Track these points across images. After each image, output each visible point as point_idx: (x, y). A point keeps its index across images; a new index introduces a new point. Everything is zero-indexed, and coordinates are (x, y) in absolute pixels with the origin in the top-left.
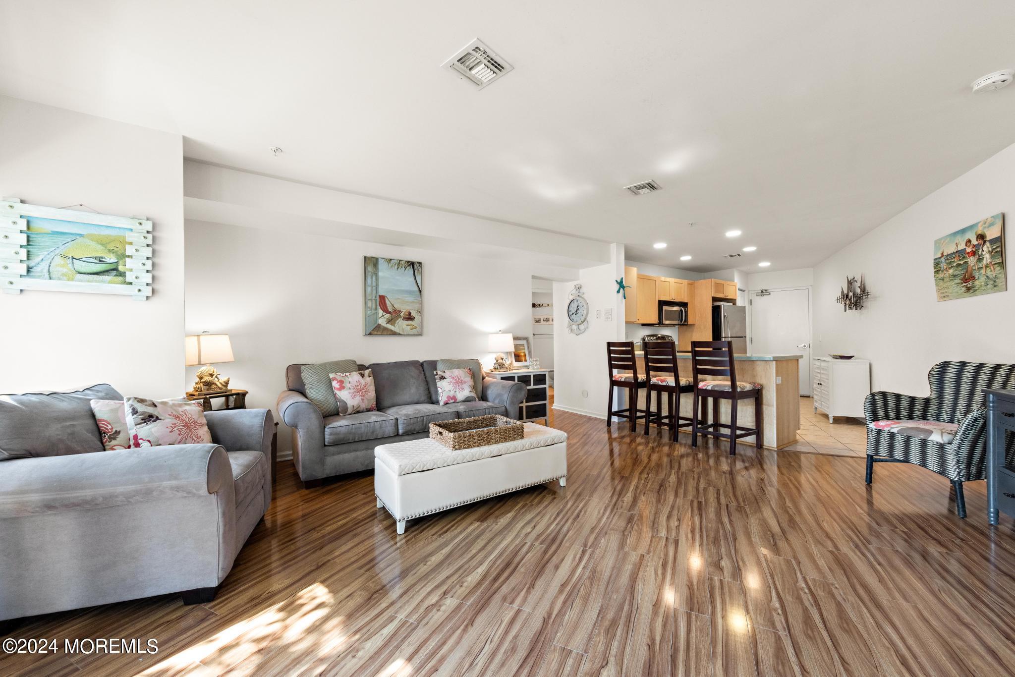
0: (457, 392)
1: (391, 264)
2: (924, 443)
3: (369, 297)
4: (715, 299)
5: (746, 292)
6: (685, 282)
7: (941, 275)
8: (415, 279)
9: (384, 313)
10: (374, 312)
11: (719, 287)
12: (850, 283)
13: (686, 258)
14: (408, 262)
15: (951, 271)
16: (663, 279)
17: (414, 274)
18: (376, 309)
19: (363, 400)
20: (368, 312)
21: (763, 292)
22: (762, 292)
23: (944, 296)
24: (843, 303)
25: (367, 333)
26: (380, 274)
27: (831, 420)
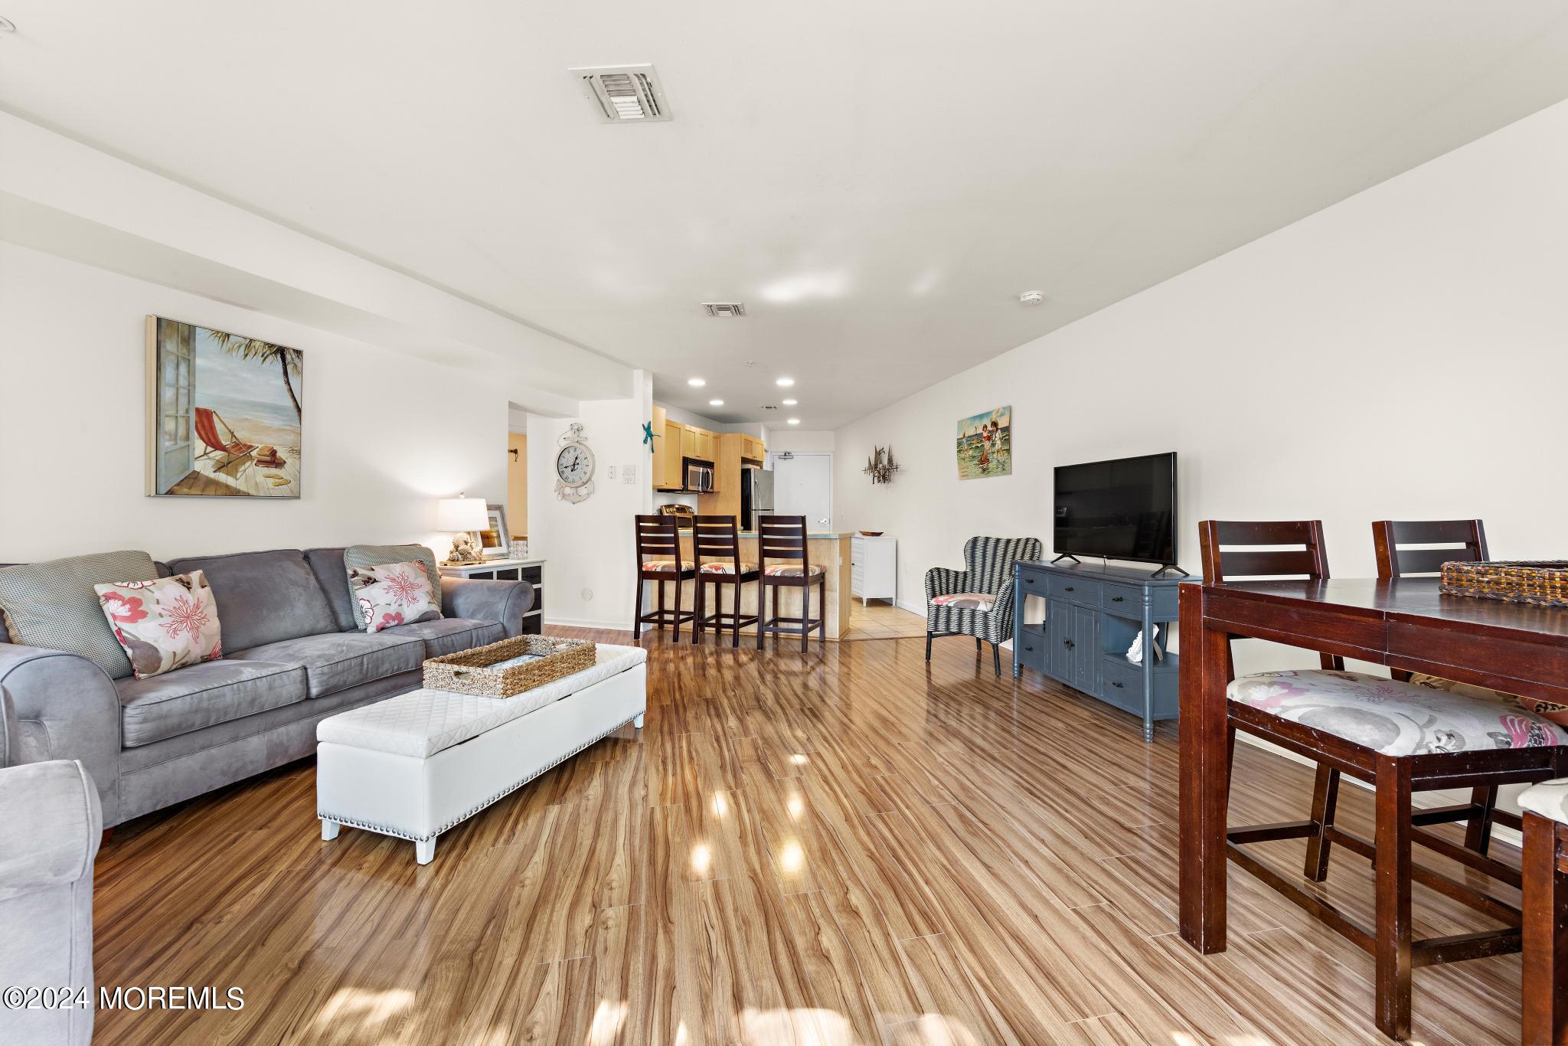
0: (405, 606)
1: (228, 345)
2: (973, 613)
3: (167, 409)
4: (744, 460)
5: (769, 453)
6: (711, 434)
7: (962, 455)
8: (288, 382)
9: (210, 449)
10: (182, 444)
11: (748, 444)
12: (878, 454)
13: (717, 403)
14: (271, 346)
15: (971, 452)
16: (688, 427)
17: (286, 373)
18: (187, 438)
19: (196, 639)
20: (166, 444)
21: (787, 455)
22: (785, 455)
23: (964, 476)
24: (872, 475)
25: (163, 489)
26: (199, 362)
27: (865, 604)
